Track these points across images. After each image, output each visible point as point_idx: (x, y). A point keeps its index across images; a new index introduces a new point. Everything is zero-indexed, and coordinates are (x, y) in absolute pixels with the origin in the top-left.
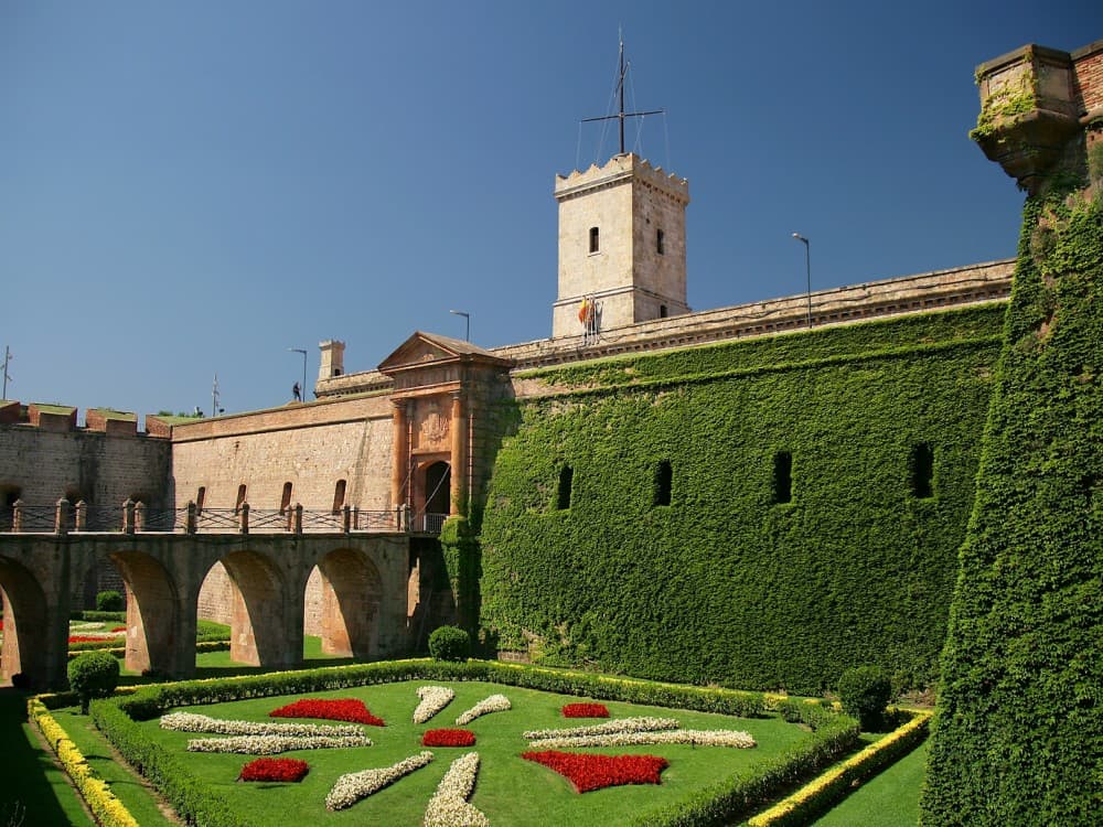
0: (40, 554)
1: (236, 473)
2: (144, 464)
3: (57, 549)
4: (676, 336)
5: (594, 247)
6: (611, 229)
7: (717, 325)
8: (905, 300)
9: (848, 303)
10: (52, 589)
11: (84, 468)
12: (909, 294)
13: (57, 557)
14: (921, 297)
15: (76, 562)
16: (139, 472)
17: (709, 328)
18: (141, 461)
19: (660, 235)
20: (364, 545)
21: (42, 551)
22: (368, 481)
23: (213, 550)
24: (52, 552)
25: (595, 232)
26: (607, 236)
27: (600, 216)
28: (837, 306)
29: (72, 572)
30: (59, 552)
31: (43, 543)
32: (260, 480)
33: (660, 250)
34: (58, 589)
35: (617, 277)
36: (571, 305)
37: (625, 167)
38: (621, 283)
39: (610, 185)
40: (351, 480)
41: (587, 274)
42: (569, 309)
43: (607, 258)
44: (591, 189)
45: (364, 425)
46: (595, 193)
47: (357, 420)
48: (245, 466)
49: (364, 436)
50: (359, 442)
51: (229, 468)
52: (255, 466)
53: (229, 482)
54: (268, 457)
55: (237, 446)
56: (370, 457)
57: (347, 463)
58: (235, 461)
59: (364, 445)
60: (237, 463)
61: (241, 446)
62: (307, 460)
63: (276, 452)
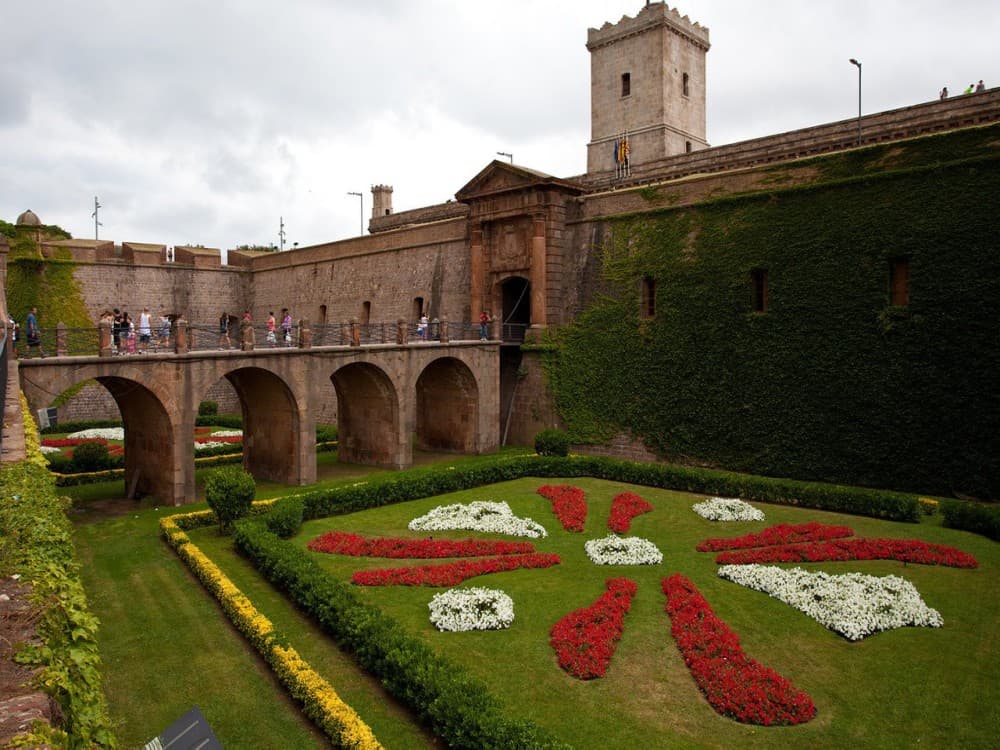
0: (160, 375)
1: (316, 296)
2: (230, 291)
3: (178, 369)
4: (707, 166)
5: (626, 91)
6: (642, 74)
7: (750, 155)
8: (956, 118)
9: (890, 127)
10: (175, 408)
11: (178, 299)
12: (961, 113)
13: (178, 377)
14: (975, 114)
15: (198, 380)
16: (225, 298)
17: (740, 157)
18: (227, 289)
19: (685, 77)
20: (461, 353)
21: (163, 371)
22: (445, 298)
23: (329, 363)
24: (173, 372)
25: (626, 78)
26: (638, 81)
27: (631, 62)
28: (878, 130)
29: (194, 390)
30: (180, 372)
31: (163, 363)
32: (339, 301)
33: (685, 91)
34: (182, 407)
35: (648, 117)
36: (604, 144)
37: (657, 15)
38: (652, 122)
39: (641, 33)
40: (427, 297)
41: (619, 116)
42: (602, 148)
43: (638, 100)
44: (623, 38)
45: (438, 249)
46: (626, 42)
47: (431, 245)
48: (324, 289)
49: (439, 259)
50: (434, 263)
51: (309, 291)
52: (333, 288)
53: (310, 304)
54: (346, 280)
55: (315, 272)
56: (445, 276)
57: (423, 283)
58: (314, 285)
59: (438, 266)
60: (316, 287)
61: (319, 272)
62: (384, 282)
63: (354, 275)
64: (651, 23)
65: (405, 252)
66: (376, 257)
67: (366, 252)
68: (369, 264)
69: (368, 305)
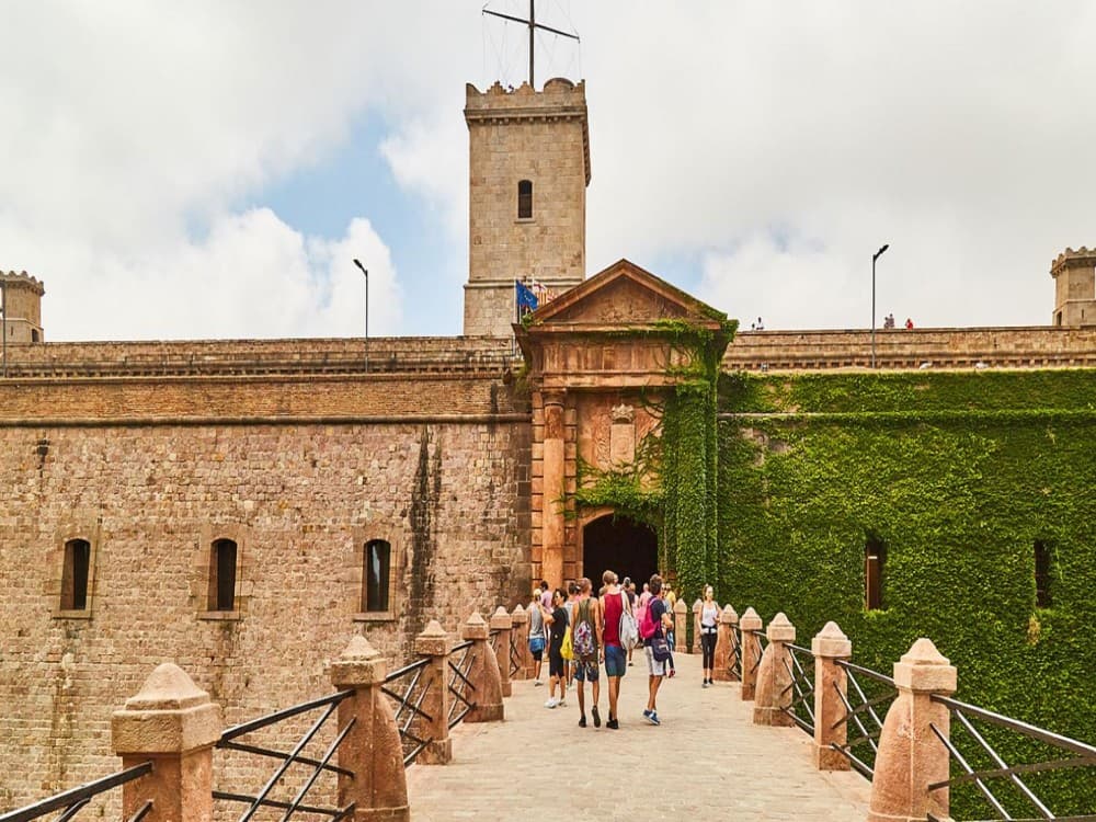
5: (525, 210)
6: (549, 189)
25: (525, 188)
26: (545, 198)
27: (534, 164)
35: (558, 263)
36: (492, 292)
37: (573, 100)
38: (564, 271)
39: (550, 120)
40: (401, 542)
41: (516, 248)
42: (489, 298)
43: (543, 231)
44: (523, 119)
45: (419, 436)
46: (527, 128)
47: (399, 422)
48: (78, 498)
49: (424, 456)
50: (412, 465)
51: (22, 498)
52: (110, 499)
53: (28, 532)
54: (151, 481)
55: (43, 450)
56: (444, 496)
57: (385, 507)
58: (42, 484)
59: (422, 473)
60: (48, 491)
61: (54, 451)
62: (273, 495)
63: (176, 471)
64: (566, 109)
65: (330, 431)
66: (241, 430)
67: (210, 415)
68: (223, 448)
69: (225, 550)
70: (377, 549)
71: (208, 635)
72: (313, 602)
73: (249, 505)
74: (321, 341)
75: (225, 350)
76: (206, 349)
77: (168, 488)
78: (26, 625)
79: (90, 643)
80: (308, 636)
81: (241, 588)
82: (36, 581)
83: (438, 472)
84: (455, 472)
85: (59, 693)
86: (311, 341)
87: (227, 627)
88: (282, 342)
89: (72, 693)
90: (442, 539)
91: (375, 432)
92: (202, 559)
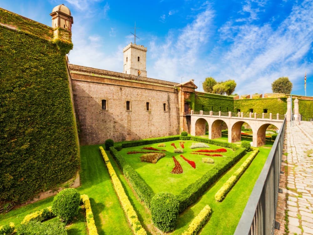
5: (139, 60)
35: (143, 68)
36: (134, 70)
40: (167, 103)
41: (137, 65)
43: (141, 64)
44: (139, 49)
45: (167, 93)
47: (165, 91)
48: (127, 96)
49: (168, 95)
50: (167, 96)
51: (118, 95)
52: (132, 96)
53: (120, 99)
54: (137, 95)
55: (121, 89)
56: (171, 100)
57: (165, 100)
58: (121, 93)
59: (168, 97)
60: (122, 94)
61: (123, 89)
62: (153, 97)
63: (140, 94)
65: (158, 91)
66: (148, 90)
69: (148, 104)
70: (164, 104)
71: (147, 113)
72: (159, 110)
73: (150, 99)
74: (107, 71)
75: (88, 68)
76: (83, 68)
77: (140, 96)
78: (122, 112)
79: (132, 114)
80: (159, 113)
81: (150, 108)
82: (122, 106)
83: (170, 97)
84: (172, 97)
85: (128, 120)
86: (105, 70)
87: (150, 113)
88: (99, 69)
89: (130, 120)
90: (171, 104)
91: (163, 92)
92: (145, 104)
